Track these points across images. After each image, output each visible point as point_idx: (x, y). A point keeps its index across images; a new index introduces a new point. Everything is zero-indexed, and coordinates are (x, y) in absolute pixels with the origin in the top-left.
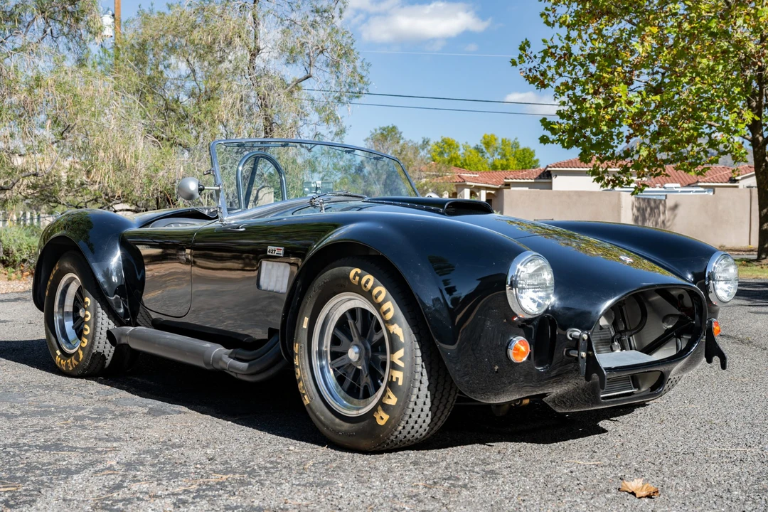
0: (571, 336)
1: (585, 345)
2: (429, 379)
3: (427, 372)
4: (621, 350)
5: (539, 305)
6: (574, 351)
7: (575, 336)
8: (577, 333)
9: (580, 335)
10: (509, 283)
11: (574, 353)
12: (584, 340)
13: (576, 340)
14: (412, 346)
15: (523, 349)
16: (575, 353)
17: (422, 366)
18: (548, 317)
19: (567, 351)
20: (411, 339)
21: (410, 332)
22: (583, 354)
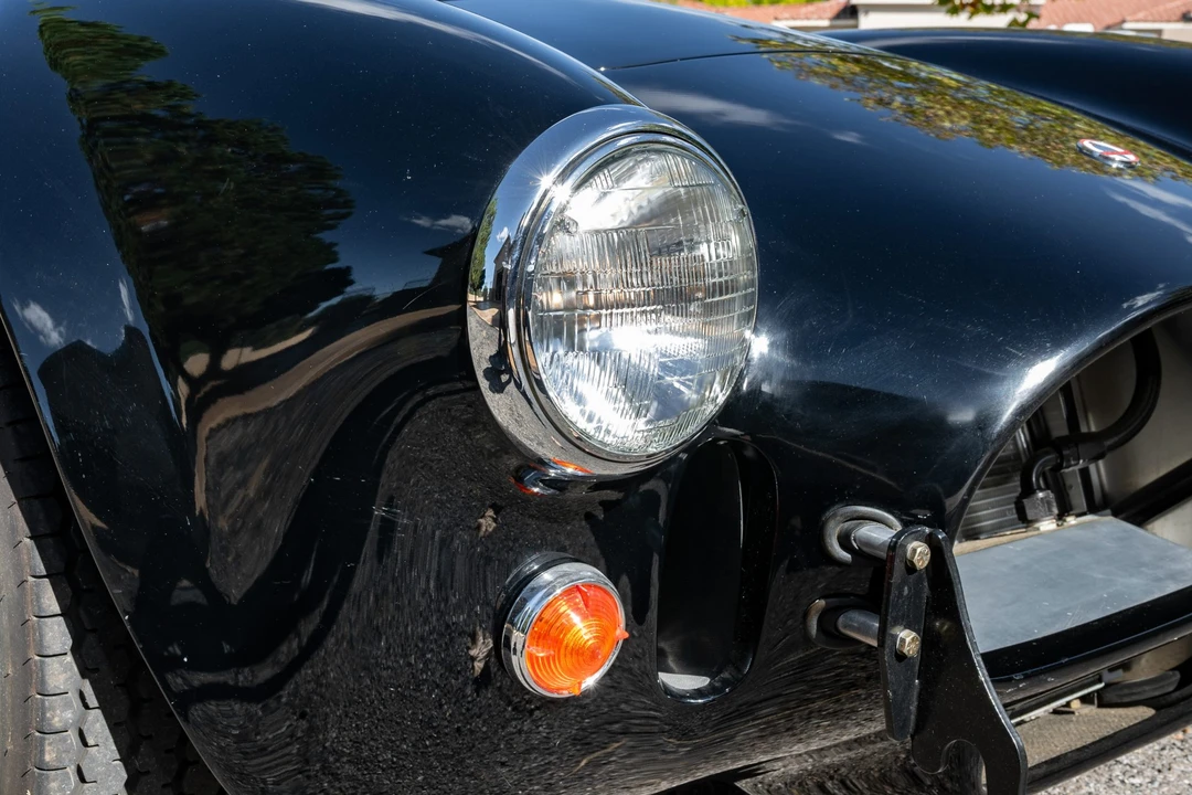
0: (845, 541)
1: (916, 593)
2: (127, 757)
3: (114, 727)
4: (1061, 517)
5: (668, 405)
6: (858, 617)
7: (868, 544)
8: (878, 531)
9: (893, 547)
10: (489, 283)
11: (861, 627)
12: (910, 568)
13: (876, 567)
14: (20, 605)
15: (581, 629)
16: (864, 630)
17: (82, 696)
18: (734, 442)
19: (828, 616)
20: (18, 567)
21: (14, 530)
22: (907, 639)
